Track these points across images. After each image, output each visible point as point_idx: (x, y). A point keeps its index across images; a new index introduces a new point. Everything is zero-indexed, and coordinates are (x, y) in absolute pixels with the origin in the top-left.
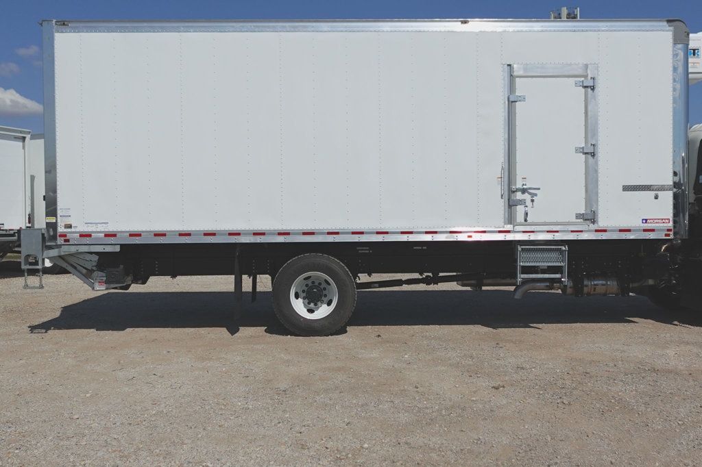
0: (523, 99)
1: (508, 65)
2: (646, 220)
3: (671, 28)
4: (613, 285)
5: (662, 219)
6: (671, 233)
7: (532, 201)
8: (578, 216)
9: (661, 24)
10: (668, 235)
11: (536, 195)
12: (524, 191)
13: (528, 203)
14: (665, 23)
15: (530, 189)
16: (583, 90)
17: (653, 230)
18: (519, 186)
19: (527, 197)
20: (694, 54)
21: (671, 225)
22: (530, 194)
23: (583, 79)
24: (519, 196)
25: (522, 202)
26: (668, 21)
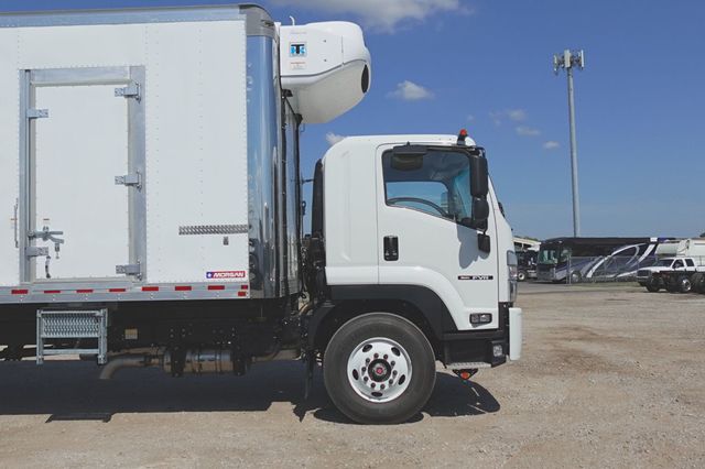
0: (45, 114)
1: (26, 71)
2: (212, 273)
3: (244, 16)
4: (225, 360)
5: (234, 272)
6: (248, 291)
7: (57, 249)
8: (120, 269)
9: (231, 10)
10: (243, 294)
11: (62, 241)
12: (46, 236)
13: (52, 253)
14: (238, 10)
15: (54, 233)
16: (126, 100)
17: (222, 288)
18: (39, 229)
19: (50, 244)
20: (298, 52)
21: (246, 279)
22: (53, 240)
23: (125, 86)
24: (39, 243)
25: (43, 252)
26: (242, 7)
